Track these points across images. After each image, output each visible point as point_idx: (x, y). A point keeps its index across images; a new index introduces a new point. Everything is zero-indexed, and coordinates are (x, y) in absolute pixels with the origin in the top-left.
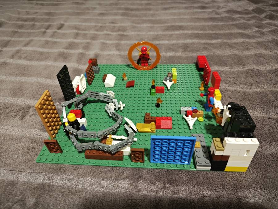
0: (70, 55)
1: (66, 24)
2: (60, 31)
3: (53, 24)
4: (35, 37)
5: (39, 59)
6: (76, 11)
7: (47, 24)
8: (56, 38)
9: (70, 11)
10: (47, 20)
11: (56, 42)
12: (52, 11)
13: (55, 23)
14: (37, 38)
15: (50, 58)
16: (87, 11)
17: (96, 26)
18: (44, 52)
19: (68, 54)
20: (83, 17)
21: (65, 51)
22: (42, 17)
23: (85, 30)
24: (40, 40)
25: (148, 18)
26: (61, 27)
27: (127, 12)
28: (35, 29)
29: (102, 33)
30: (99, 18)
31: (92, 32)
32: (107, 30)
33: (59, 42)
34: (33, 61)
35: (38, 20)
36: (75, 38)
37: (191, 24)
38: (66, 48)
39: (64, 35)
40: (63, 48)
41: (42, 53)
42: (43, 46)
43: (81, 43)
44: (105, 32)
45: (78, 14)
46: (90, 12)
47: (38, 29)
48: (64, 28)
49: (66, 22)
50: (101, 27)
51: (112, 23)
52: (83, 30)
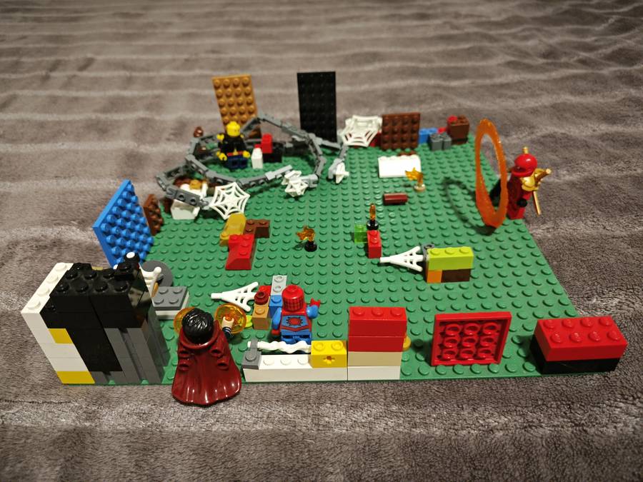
0: (116, 125)
1: (100, 58)
2: (85, 74)
3: (66, 58)
4: (23, 88)
5: (36, 138)
6: (123, 31)
7: (52, 59)
8: (77, 90)
9: (108, 30)
10: (51, 52)
11: (76, 99)
12: (63, 33)
13: (72, 58)
14: (26, 92)
15: (64, 134)
16: (149, 31)
17: (174, 60)
18: (48, 122)
19: (109, 123)
20: (141, 42)
21: (103, 116)
22: (38, 46)
23: (148, 71)
24: (36, 97)
25: (297, 42)
26: (87, 64)
27: (247, 29)
28: (21, 73)
29: (191, 73)
30: (180, 43)
31: (166, 73)
32: (201, 68)
33: (83, 98)
34: (21, 144)
35: (28, 53)
36: (125, 89)
37: (399, 49)
38: (105, 110)
39: (96, 82)
40: (95, 111)
41: (42, 125)
42: (44, 109)
43: (141, 98)
44: (198, 72)
45: (128, 37)
46: (157, 31)
47: (28, 71)
48: (94, 66)
49: (99, 53)
50: (187, 60)
51: (213, 52)
52: (143, 69)
